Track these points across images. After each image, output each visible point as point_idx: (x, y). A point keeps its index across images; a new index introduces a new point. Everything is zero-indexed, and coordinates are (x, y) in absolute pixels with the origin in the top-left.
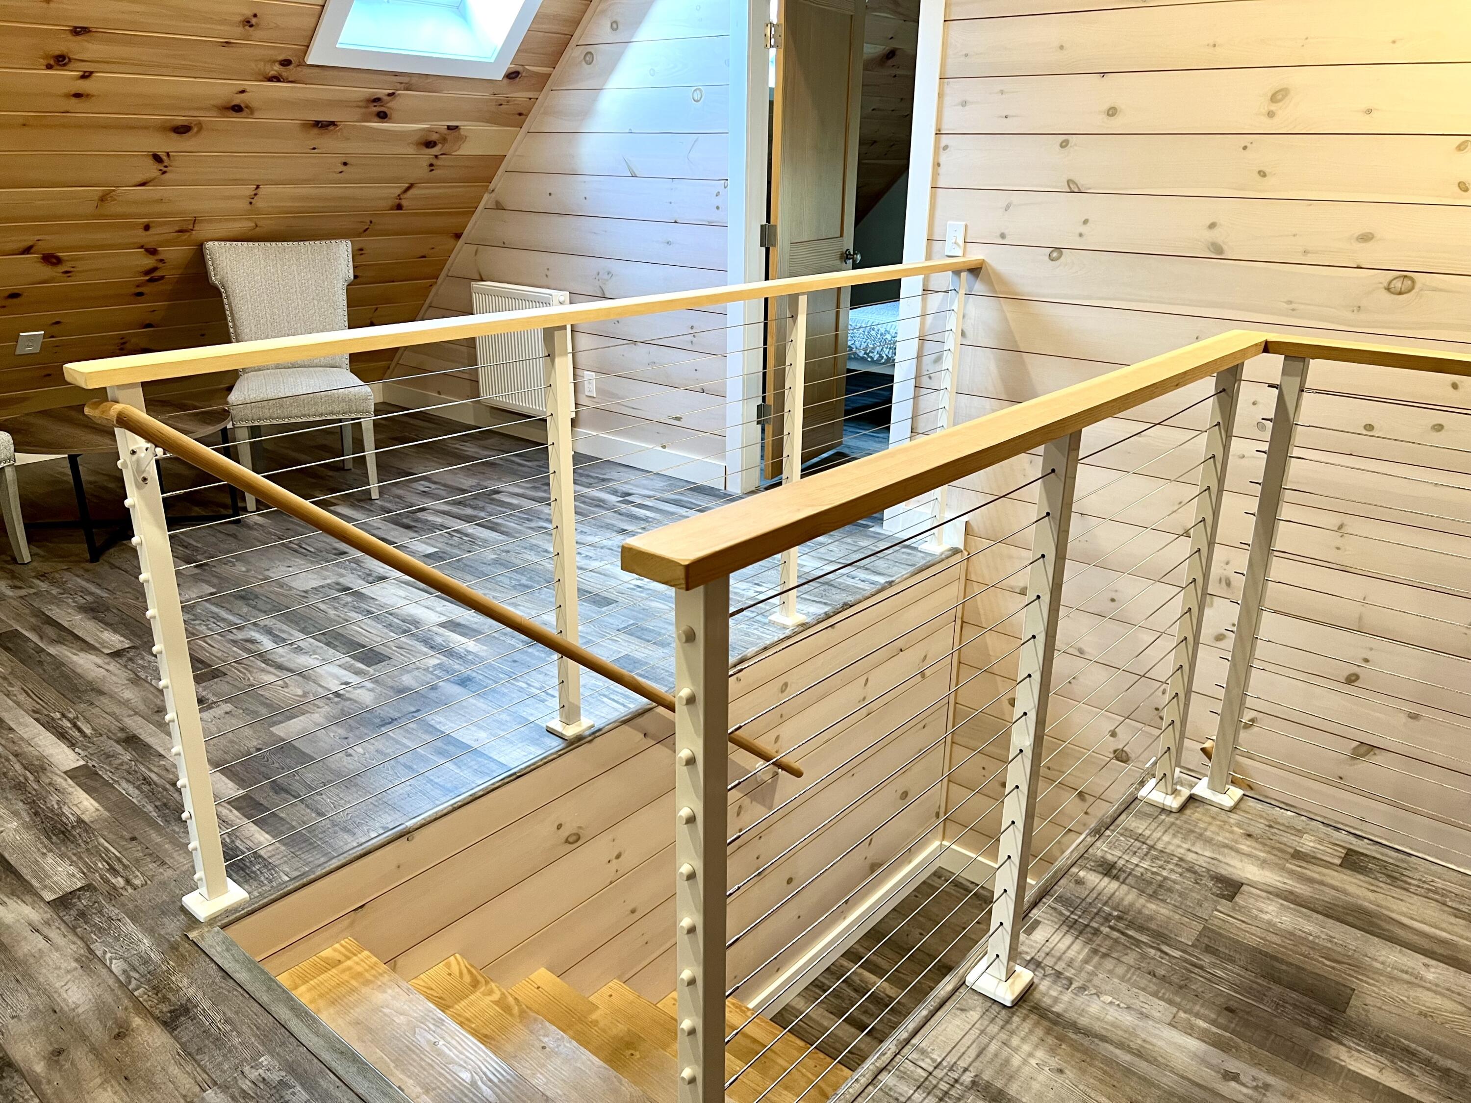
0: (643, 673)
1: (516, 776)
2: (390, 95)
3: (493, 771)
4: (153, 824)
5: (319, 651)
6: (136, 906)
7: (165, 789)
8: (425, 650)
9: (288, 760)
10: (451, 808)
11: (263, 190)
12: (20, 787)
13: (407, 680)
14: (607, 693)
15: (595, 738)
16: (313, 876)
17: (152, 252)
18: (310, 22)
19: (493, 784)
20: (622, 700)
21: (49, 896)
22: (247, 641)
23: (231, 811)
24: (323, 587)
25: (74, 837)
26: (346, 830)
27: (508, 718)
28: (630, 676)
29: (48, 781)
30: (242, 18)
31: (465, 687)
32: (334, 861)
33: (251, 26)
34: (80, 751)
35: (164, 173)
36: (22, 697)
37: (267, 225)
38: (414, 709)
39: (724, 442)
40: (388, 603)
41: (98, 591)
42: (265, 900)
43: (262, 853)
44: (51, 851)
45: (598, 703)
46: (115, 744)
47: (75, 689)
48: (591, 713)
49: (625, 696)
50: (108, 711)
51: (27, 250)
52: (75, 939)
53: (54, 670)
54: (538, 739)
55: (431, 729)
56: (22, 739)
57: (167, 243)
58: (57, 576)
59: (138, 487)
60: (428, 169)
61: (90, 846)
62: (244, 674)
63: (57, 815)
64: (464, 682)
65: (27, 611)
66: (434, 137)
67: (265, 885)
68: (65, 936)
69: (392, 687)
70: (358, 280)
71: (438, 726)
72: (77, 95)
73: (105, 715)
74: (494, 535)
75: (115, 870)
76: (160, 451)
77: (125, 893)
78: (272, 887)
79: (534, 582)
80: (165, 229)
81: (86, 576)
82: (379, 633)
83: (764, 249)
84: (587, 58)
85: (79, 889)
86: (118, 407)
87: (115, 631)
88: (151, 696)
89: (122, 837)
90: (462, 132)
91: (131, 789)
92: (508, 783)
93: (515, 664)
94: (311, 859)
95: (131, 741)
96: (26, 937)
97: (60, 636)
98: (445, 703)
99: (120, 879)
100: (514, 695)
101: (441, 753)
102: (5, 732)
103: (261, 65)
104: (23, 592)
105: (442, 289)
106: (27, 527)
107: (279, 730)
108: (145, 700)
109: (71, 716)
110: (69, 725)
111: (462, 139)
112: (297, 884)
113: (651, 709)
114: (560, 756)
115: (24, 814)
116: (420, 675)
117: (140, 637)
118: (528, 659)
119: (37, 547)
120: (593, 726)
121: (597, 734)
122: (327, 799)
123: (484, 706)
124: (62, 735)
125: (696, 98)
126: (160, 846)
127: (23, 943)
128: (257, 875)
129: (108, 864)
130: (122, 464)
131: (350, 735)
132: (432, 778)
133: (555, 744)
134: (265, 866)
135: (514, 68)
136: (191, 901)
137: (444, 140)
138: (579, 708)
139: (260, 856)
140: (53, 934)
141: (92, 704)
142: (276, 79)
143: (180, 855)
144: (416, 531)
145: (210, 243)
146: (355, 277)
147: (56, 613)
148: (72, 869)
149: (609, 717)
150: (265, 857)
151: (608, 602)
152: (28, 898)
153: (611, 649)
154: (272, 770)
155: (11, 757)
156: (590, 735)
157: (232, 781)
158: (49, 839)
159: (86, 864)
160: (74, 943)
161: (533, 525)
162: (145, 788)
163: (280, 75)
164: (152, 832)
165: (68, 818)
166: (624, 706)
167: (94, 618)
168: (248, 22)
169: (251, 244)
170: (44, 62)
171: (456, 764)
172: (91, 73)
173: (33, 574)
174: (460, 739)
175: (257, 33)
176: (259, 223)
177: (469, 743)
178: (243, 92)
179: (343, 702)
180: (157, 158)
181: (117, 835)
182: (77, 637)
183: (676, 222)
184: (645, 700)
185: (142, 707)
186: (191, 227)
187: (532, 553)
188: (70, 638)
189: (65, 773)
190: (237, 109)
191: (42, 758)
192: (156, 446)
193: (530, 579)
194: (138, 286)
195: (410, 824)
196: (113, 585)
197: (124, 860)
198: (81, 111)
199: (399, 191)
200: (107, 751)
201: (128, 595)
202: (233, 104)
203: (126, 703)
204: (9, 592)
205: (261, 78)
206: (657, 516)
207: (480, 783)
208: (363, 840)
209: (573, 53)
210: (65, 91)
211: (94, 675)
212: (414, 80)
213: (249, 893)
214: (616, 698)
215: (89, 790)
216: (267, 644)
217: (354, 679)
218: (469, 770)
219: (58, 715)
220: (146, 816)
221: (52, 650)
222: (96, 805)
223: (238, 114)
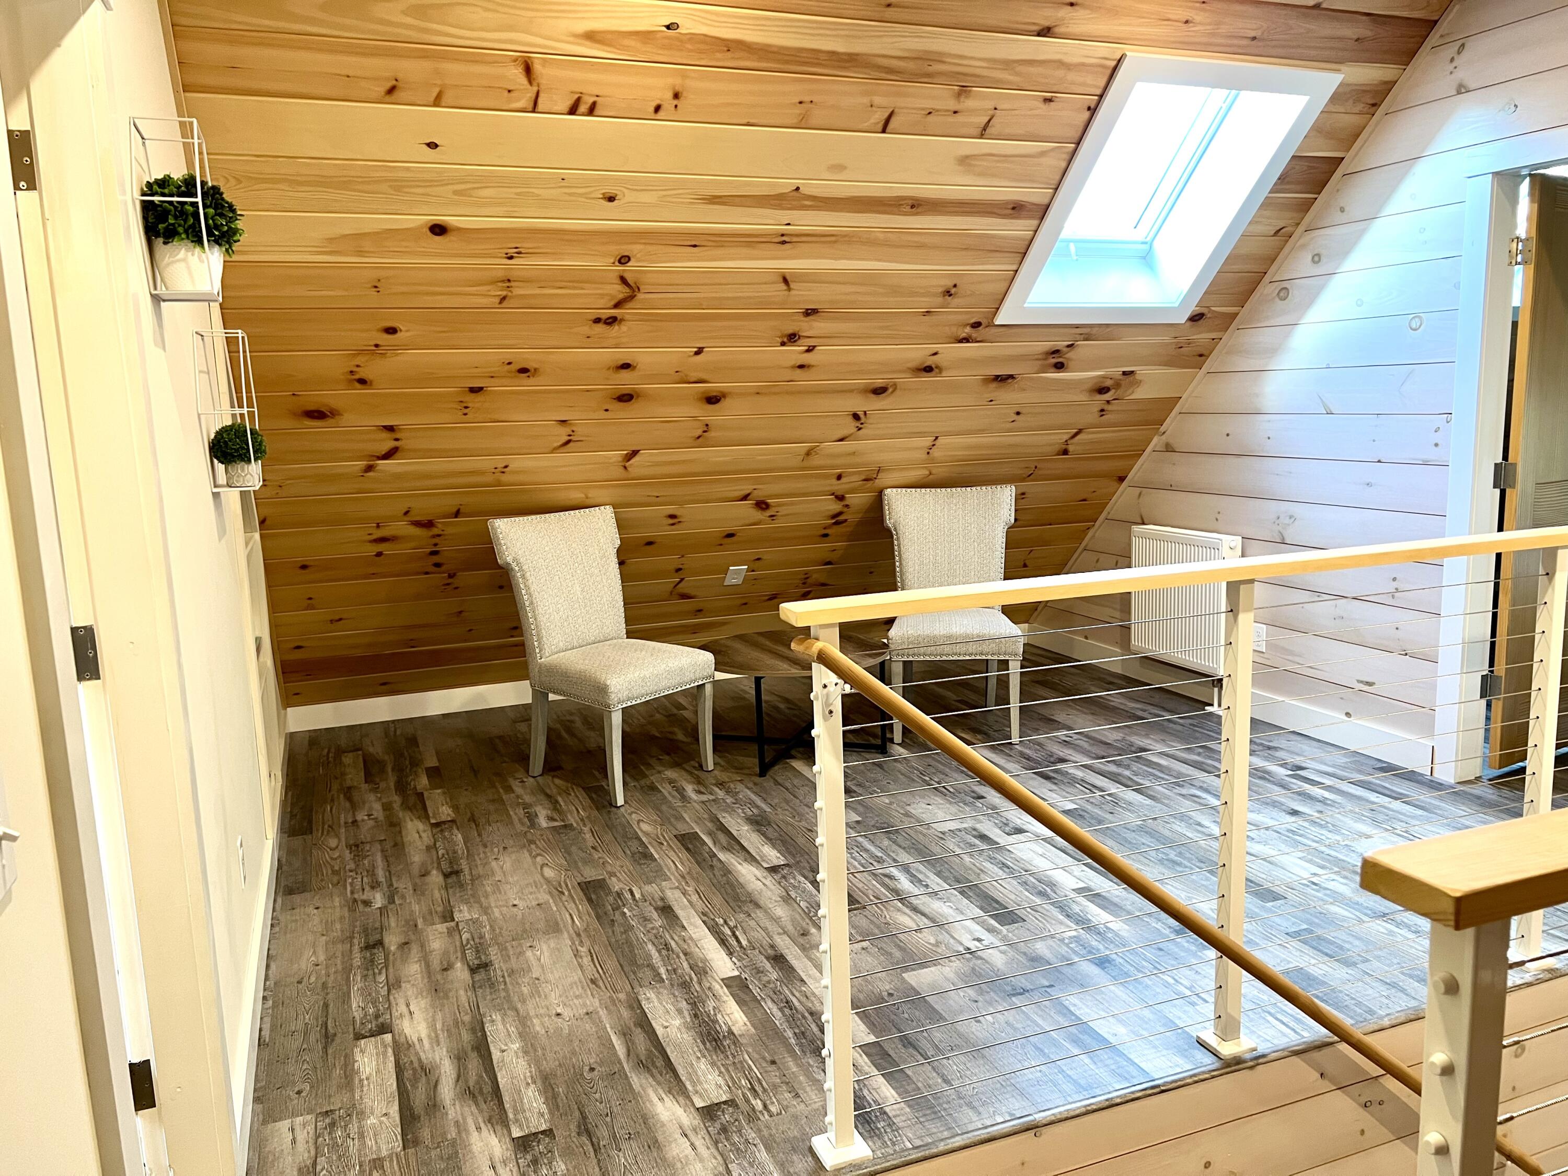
0: (1320, 994)
1: (1161, 1090)
2: (1068, 346)
3: (1133, 1077)
4: (792, 1052)
5: (953, 899)
6: (771, 1135)
7: (804, 1017)
8: (1061, 917)
9: (917, 1013)
10: (1084, 1110)
11: (941, 441)
12: (685, 985)
13: (1041, 948)
14: (1273, 1011)
15: (1258, 1064)
16: (935, 1151)
17: (840, 498)
18: (1002, 286)
19: (1133, 1093)
20: (1292, 1024)
21: (700, 1103)
22: (885, 875)
23: (861, 1056)
24: (960, 830)
25: (724, 1047)
26: (970, 1105)
27: (1151, 1016)
28: (1307, 997)
29: (708, 985)
30: (941, 290)
31: (1104, 969)
32: (958, 1138)
33: (950, 295)
34: (736, 961)
35: (860, 429)
36: (695, 898)
37: (940, 472)
38: (1047, 984)
39: (1434, 716)
40: (1024, 857)
41: (763, 806)
42: (888, 1164)
43: (887, 1109)
44: (705, 1056)
45: (1262, 1021)
46: (765, 961)
47: (737, 898)
48: (1253, 1032)
49: (1296, 1019)
50: (762, 925)
51: (745, 498)
52: (716, 1154)
53: (722, 876)
54: (1186, 1050)
55: (1066, 1011)
56: (691, 938)
57: (852, 491)
58: (732, 786)
59: (825, 719)
60: (1097, 414)
61: (736, 1061)
62: (882, 910)
63: (713, 1021)
64: (1103, 963)
65: (706, 816)
66: (1108, 383)
67: (888, 1146)
68: (708, 1148)
69: (1025, 954)
70: (1018, 523)
71: (1072, 1009)
72: (801, 367)
73: (759, 929)
74: (1139, 797)
75: (755, 1091)
76: (847, 687)
77: (761, 1117)
78: (895, 1150)
79: (1185, 858)
80: (854, 478)
81: (755, 789)
82: (1014, 891)
83: (1498, 491)
84: (1282, 294)
85: (725, 1102)
86: (818, 645)
87: (774, 846)
88: (797, 916)
89: (764, 1058)
90: (1138, 377)
91: (775, 1010)
92: (1150, 1095)
93: (1161, 953)
94: (935, 1130)
95: (779, 960)
96: (676, 1140)
97: (729, 843)
98: (1082, 984)
99: (759, 1101)
100: (1158, 990)
101: (1075, 1042)
102: (679, 929)
103: (954, 329)
104: (704, 798)
105: (1099, 533)
106: (715, 737)
107: (911, 977)
108: (793, 920)
109: (732, 924)
110: (730, 933)
111: (1139, 383)
112: (920, 1155)
113: (1332, 1044)
114: (1213, 1077)
115: (686, 1013)
116: (1054, 945)
117: (794, 856)
118: (1176, 950)
119: (720, 757)
120: (1255, 1050)
121: (1261, 1061)
122: (954, 1065)
123: (1124, 996)
124: (723, 942)
125: (1414, 326)
126: (796, 1077)
127: (673, 1145)
128: (881, 1133)
129: (751, 1084)
130: (814, 696)
131: (980, 998)
132: (1065, 1068)
133: (1207, 1062)
134: (889, 1125)
135: (1199, 310)
136: (819, 1143)
137: (1117, 385)
138: (1239, 1023)
139: (885, 1113)
140: (699, 1143)
141: (750, 915)
142: (966, 340)
143: (812, 1090)
144: (1056, 784)
145: (889, 490)
146: (1016, 520)
147: (729, 821)
148: (720, 1081)
149: (1276, 1042)
150: (890, 1115)
151: (1276, 897)
152: (681, 1099)
153: (1278, 956)
154: (901, 1019)
155: (681, 955)
156: (1252, 1060)
157: (864, 1023)
158: (704, 1044)
159: (732, 1078)
160: (716, 1158)
161: (1184, 791)
162: (787, 1011)
163: (970, 337)
164: (790, 1059)
165: (720, 1026)
166: (1295, 1032)
167: (758, 831)
168: (948, 292)
169: (923, 490)
170: (780, 340)
171: (1091, 1058)
172: (814, 347)
173: (714, 782)
174: (1096, 1029)
175: (955, 301)
176: (934, 471)
177: (1106, 1036)
178: (935, 354)
179: (974, 961)
180: (856, 417)
181: (760, 1055)
182: (743, 848)
183: (1379, 461)
184: (1324, 1031)
185: (790, 928)
186: (875, 476)
187: (1183, 824)
188: (737, 847)
189: (722, 980)
190: (928, 369)
191: (705, 961)
192: (845, 682)
193: (1180, 854)
194: (825, 528)
195: (1039, 1117)
196: (776, 801)
197: (764, 1083)
198: (804, 380)
199: (1066, 437)
200: (758, 966)
201: (787, 812)
202: (926, 365)
203: (776, 920)
204: (694, 796)
205: (952, 340)
206: (1338, 798)
207: (1117, 1088)
208: (989, 1124)
209: (1266, 289)
210: (792, 363)
211: (754, 887)
212: (1095, 331)
213: (873, 1151)
214: (1285, 1020)
215: (740, 1002)
216: (905, 884)
217: (988, 938)
218: (1105, 1068)
219: (721, 921)
220: (785, 1040)
221: (722, 856)
222: (745, 1019)
223: (929, 375)
